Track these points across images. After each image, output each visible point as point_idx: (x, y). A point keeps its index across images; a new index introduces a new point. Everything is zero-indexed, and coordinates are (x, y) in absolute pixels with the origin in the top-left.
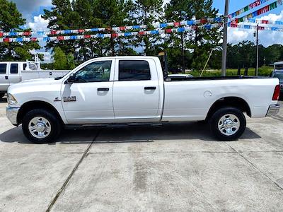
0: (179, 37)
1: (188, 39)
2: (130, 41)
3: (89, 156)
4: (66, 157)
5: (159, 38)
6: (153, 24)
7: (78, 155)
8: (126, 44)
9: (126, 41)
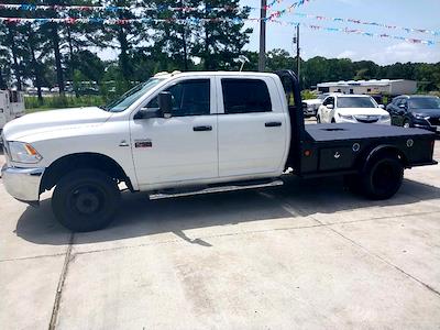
0: (179, 35)
1: (193, 40)
2: (90, 38)
3: (79, 259)
4: (29, 267)
5: (145, 37)
6: (133, 11)
7: (55, 259)
8: (83, 43)
9: (83, 38)
